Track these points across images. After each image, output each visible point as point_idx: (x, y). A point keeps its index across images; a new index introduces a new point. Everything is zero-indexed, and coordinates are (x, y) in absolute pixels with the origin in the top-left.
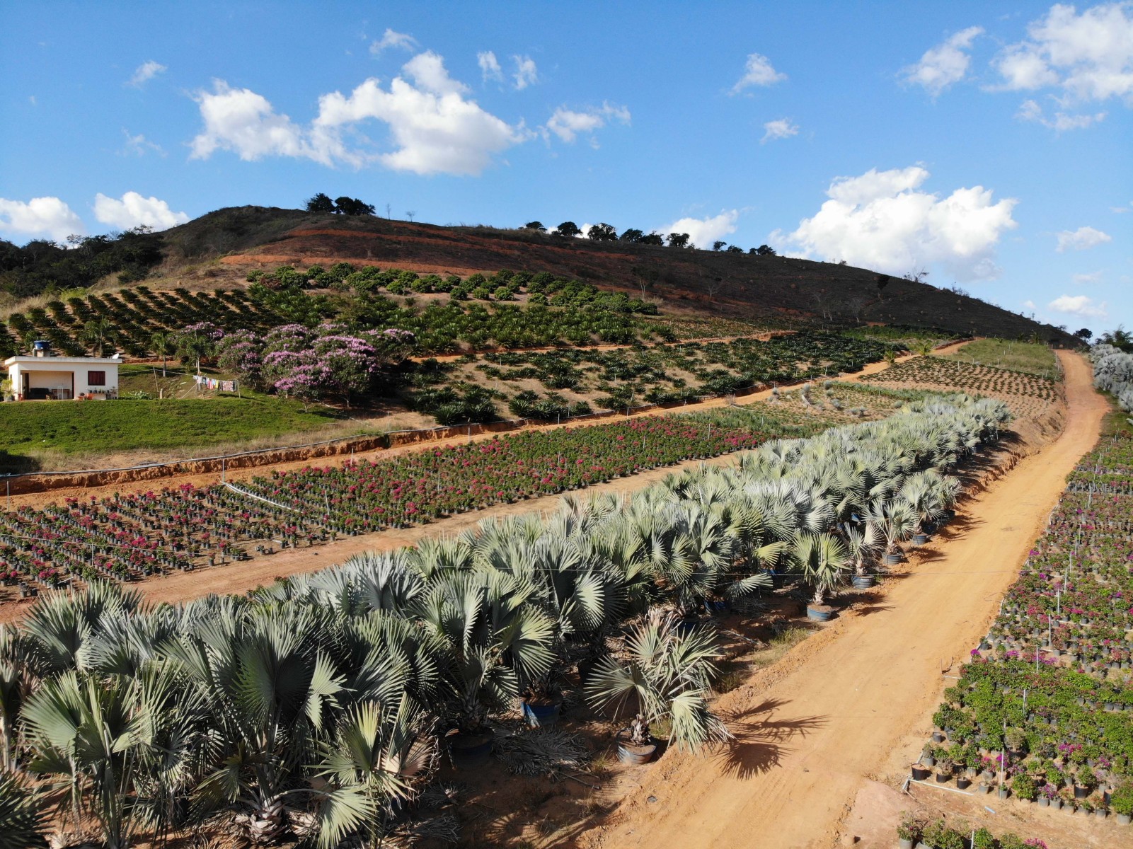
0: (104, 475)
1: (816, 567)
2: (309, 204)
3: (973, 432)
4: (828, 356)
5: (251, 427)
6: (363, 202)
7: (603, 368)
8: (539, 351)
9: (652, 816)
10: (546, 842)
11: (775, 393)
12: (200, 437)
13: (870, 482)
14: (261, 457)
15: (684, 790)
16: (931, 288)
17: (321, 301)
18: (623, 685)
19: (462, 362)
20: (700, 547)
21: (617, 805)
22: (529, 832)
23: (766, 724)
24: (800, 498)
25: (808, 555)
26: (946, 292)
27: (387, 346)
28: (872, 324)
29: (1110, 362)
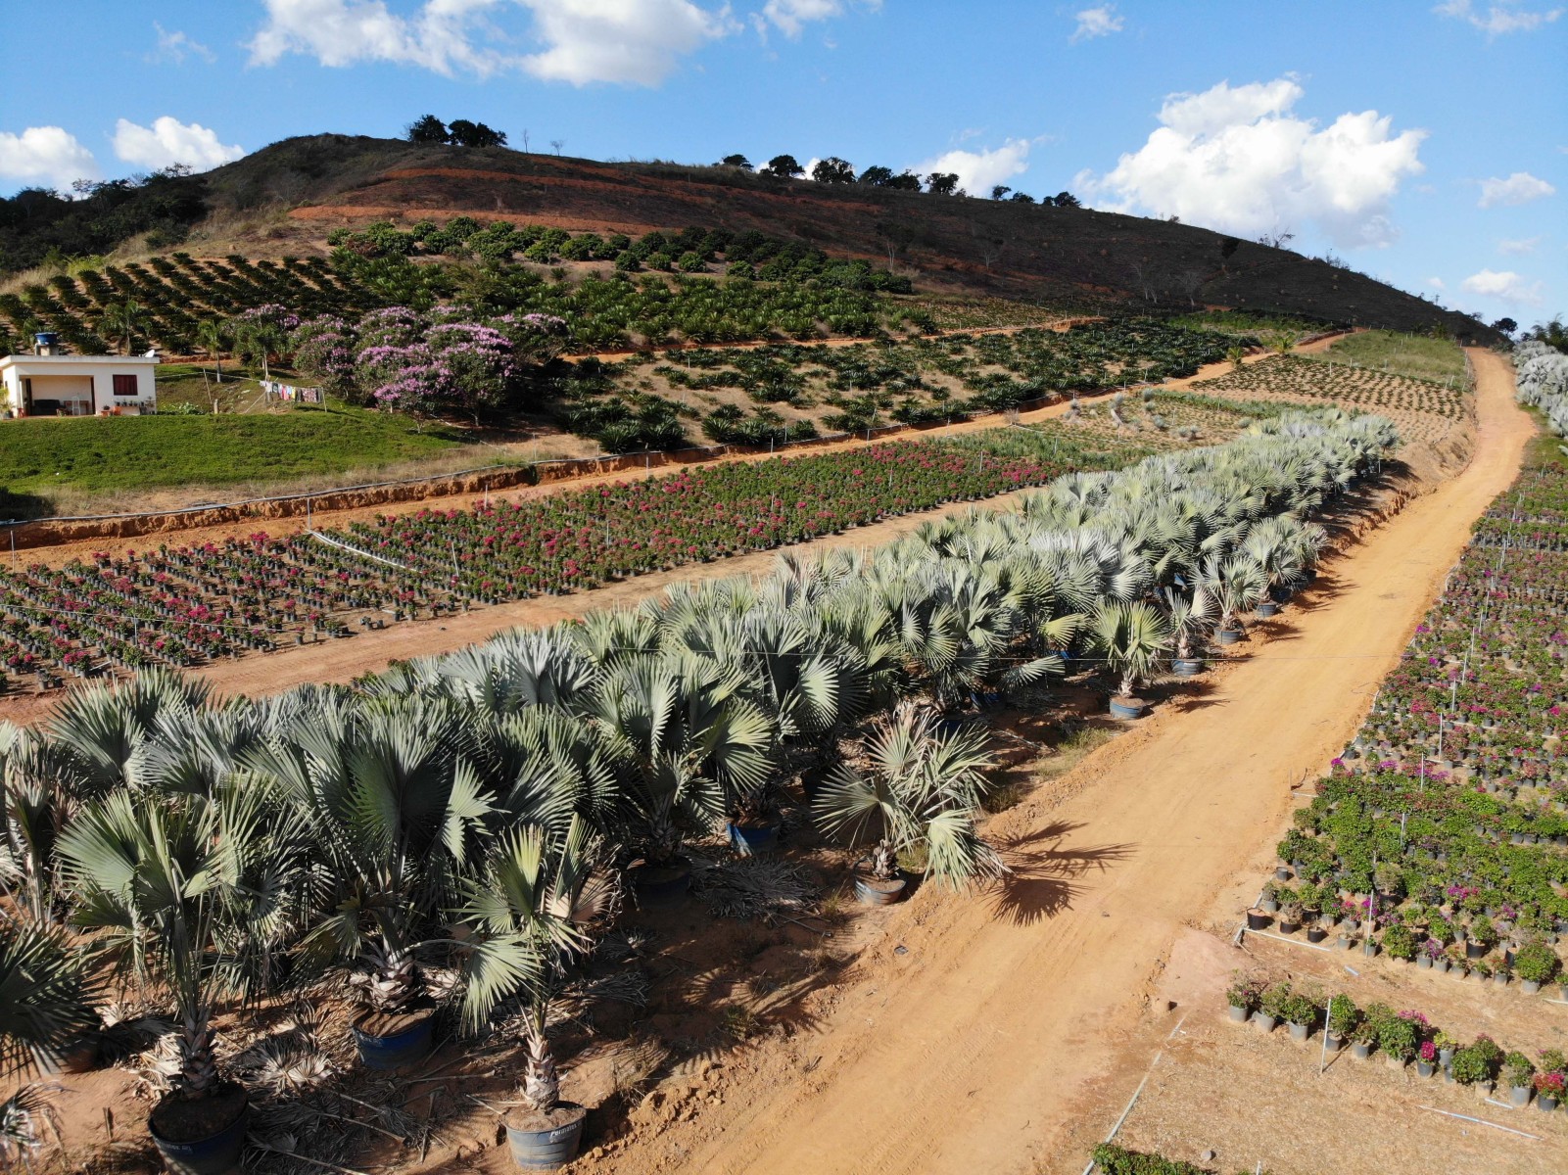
0: (144, 520)
1: (1124, 647)
2: (412, 131)
3: (1345, 463)
4: (1149, 354)
5: (344, 452)
6: (490, 127)
7: (833, 373)
8: (742, 348)
9: (901, 972)
10: (761, 1005)
11: (1074, 407)
12: (275, 468)
13: (1203, 531)
14: (360, 496)
15: (944, 938)
16: (1297, 257)
17: (434, 272)
18: (863, 802)
19: (635, 362)
20: (967, 621)
21: (855, 957)
22: (739, 992)
23: (1052, 855)
24: (1106, 554)
25: (1114, 631)
26: (1318, 262)
27: (528, 339)
28: (1212, 309)
29: (1541, 366)
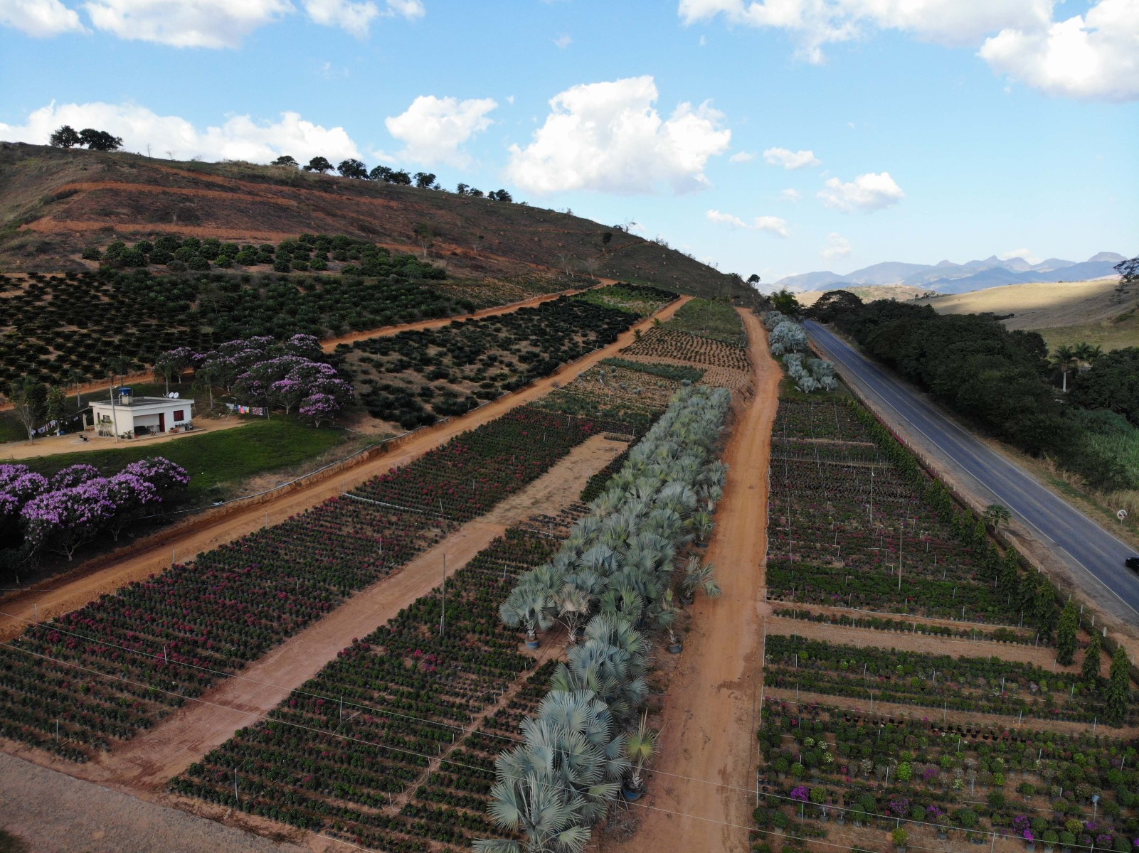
0: (267, 495)
4: (590, 326)
6: (110, 134)
7: (448, 352)
11: (581, 376)
26: (653, 243)
28: (606, 282)
29: (781, 331)
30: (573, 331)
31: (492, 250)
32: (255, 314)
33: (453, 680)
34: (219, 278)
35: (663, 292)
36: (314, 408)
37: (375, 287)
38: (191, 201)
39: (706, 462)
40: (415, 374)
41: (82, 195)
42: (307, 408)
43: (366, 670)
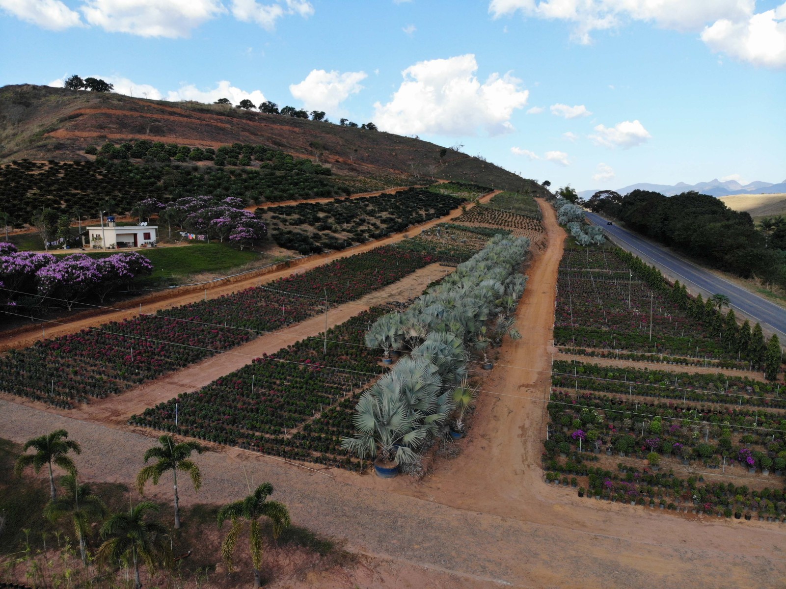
4: (430, 205)
7: (332, 216)
8: (290, 204)
11: (423, 231)
16: (465, 156)
28: (441, 182)
29: (566, 209)
30: (419, 208)
31: (363, 161)
32: (201, 189)
33: (332, 376)
34: (177, 167)
35: (482, 187)
36: (240, 235)
37: (284, 177)
38: (159, 121)
39: (512, 273)
40: (309, 227)
41: (85, 117)
42: (235, 236)
43: (271, 370)
